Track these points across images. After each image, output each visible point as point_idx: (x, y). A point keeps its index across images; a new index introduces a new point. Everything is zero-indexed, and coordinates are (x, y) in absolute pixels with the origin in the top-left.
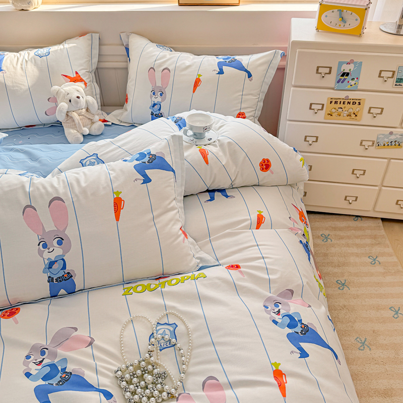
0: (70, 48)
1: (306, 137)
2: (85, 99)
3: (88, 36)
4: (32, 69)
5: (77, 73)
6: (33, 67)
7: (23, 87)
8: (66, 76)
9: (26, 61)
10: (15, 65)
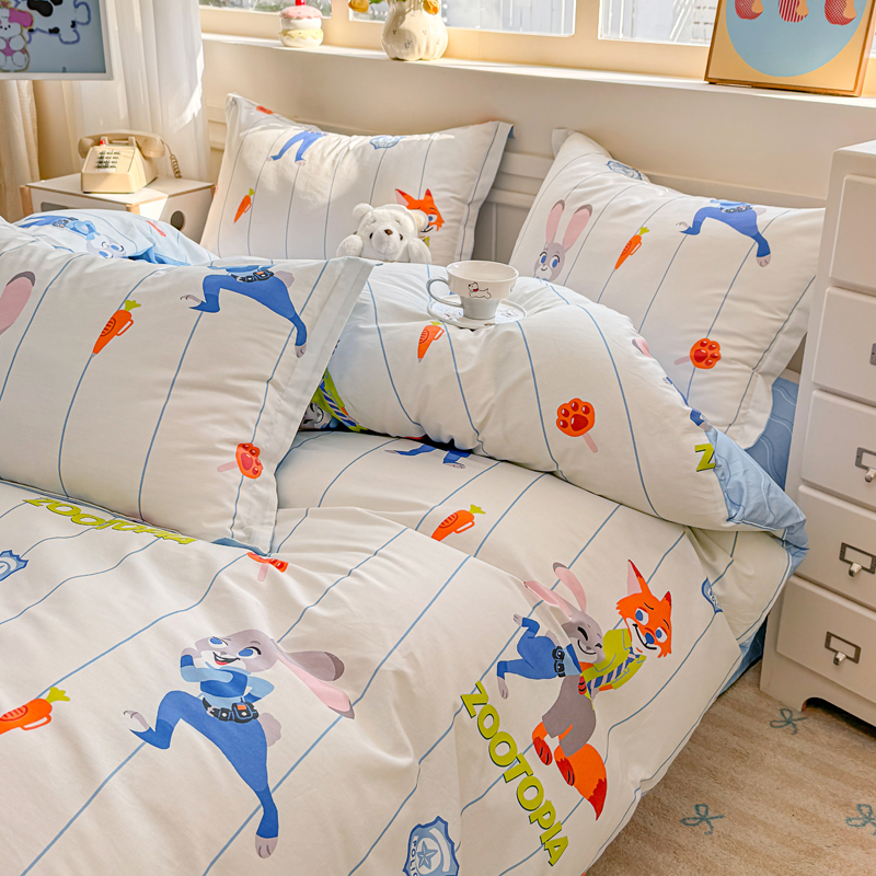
0: (439, 141)
1: (861, 452)
2: (405, 242)
3: (489, 126)
4: (349, 168)
5: (428, 193)
6: (354, 161)
7: (319, 198)
8: (403, 194)
9: (348, 150)
10: (325, 155)
